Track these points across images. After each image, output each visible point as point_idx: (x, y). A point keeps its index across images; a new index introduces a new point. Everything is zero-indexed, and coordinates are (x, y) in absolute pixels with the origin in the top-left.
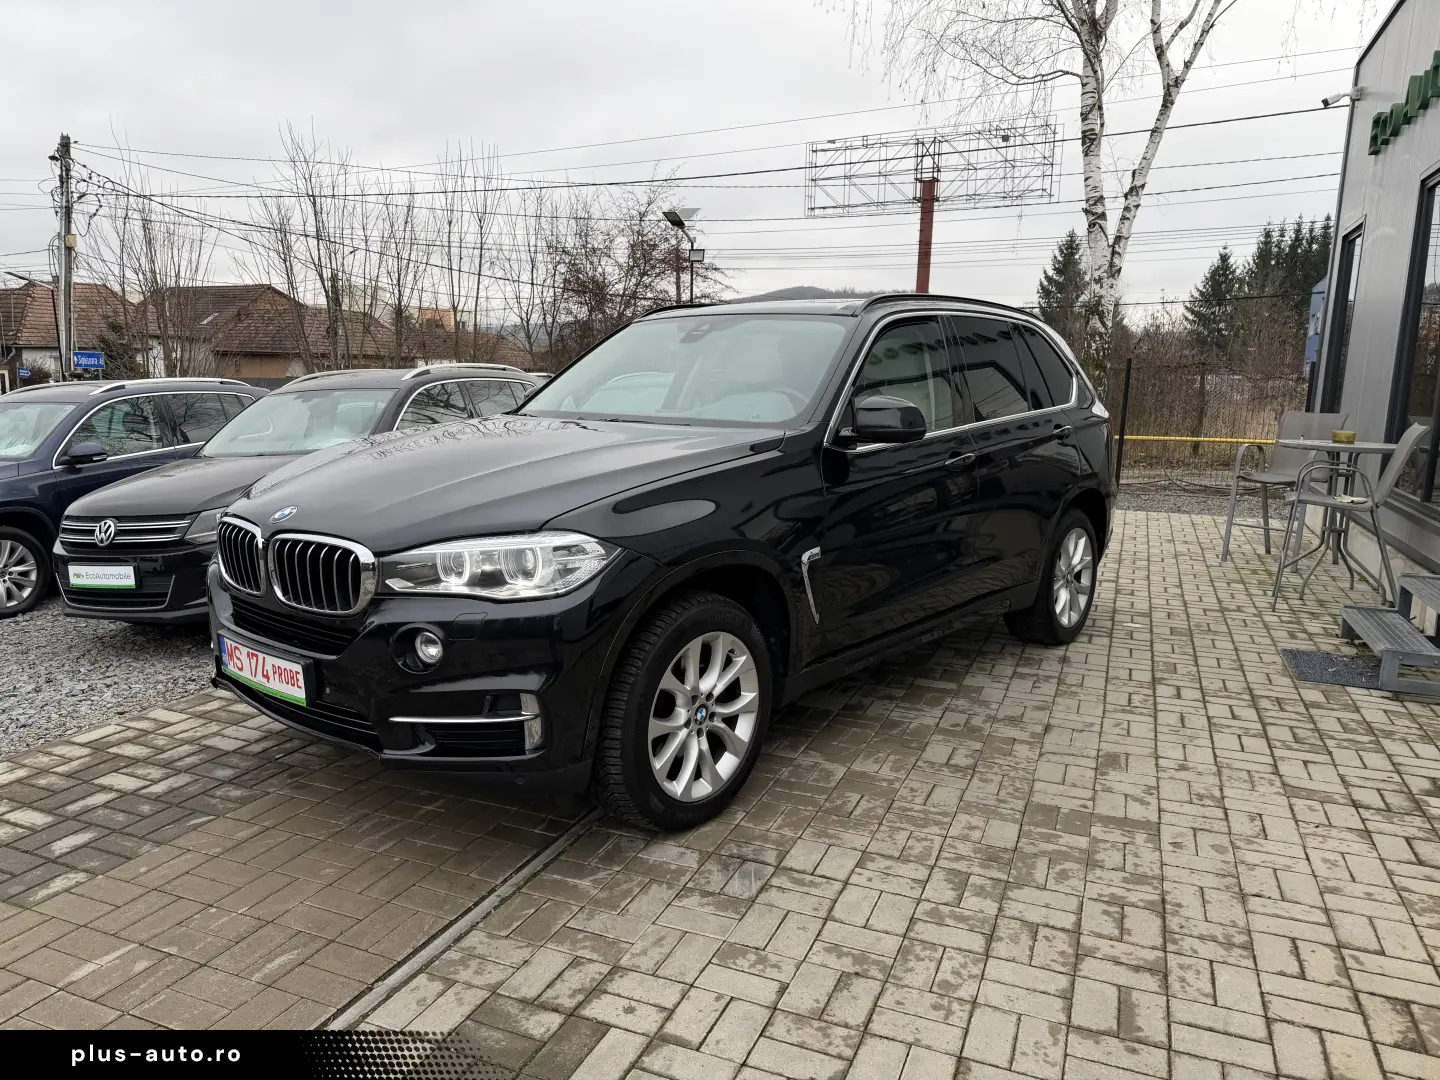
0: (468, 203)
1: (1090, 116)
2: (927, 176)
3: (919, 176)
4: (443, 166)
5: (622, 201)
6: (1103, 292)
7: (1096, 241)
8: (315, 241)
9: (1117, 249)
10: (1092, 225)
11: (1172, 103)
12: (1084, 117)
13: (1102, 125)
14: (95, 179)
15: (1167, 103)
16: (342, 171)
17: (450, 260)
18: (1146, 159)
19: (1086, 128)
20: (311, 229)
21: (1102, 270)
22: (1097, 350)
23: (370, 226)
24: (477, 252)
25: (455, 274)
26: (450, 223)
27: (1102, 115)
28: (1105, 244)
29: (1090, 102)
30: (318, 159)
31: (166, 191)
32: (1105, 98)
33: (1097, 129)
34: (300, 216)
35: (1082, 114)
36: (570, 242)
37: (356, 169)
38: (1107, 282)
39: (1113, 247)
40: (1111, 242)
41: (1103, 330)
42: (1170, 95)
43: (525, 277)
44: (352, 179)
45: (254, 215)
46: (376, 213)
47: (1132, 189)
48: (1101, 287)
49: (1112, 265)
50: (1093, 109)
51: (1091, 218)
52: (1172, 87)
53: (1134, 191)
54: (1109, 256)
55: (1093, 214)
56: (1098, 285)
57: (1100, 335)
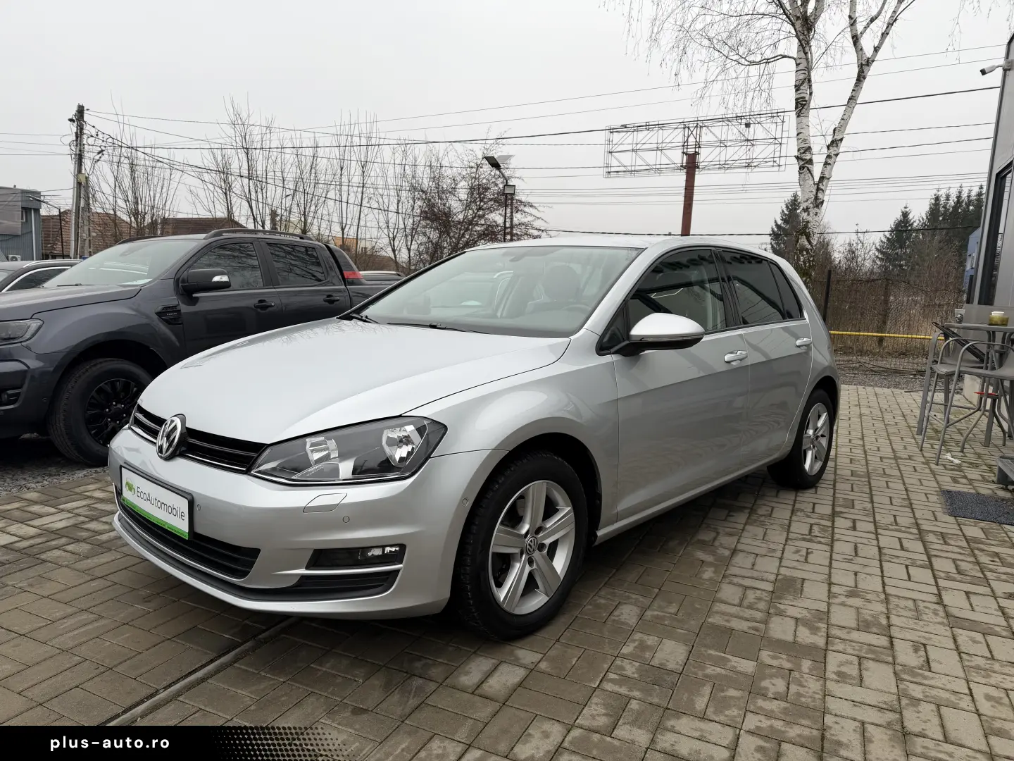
0: (354, 155)
1: (802, 87)
2: (691, 151)
3: (685, 151)
4: (338, 128)
5: (464, 156)
6: (810, 218)
7: (805, 180)
8: (247, 180)
9: (821, 186)
10: (801, 168)
11: (865, 78)
12: (797, 88)
13: (811, 94)
14: (100, 136)
15: (861, 78)
16: (268, 131)
17: (341, 195)
18: (844, 120)
19: (798, 96)
20: (245, 172)
21: (809, 202)
22: (804, 262)
23: (286, 170)
24: (360, 189)
25: (344, 205)
26: (342, 169)
27: (810, 87)
28: (812, 182)
29: (802, 77)
30: (251, 123)
31: (148, 144)
32: (813, 73)
33: (807, 97)
34: (238, 163)
35: (796, 86)
36: (426, 183)
37: (277, 130)
38: (812, 211)
39: (818, 184)
40: (817, 179)
41: (809, 247)
42: (863, 72)
43: (393, 208)
44: (274, 137)
45: (205, 161)
46: (291, 161)
47: (833, 142)
48: (808, 215)
49: (816, 198)
50: (804, 82)
51: (802, 163)
52: (864, 66)
53: (835, 143)
54: (815, 191)
55: (803, 160)
56: (806, 214)
57: (807, 250)
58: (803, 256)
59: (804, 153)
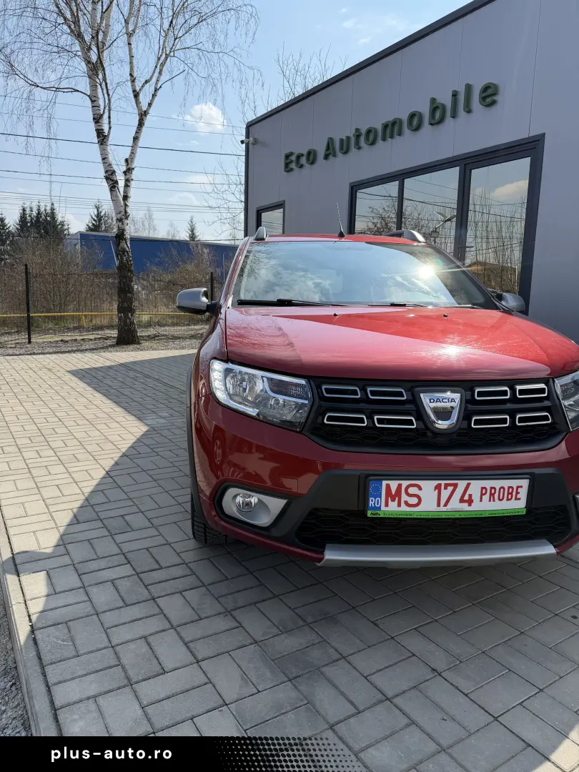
1: (100, 121)
6: (124, 227)
7: (115, 196)
9: (127, 203)
10: (111, 187)
11: (144, 125)
12: (97, 119)
13: (110, 128)
15: (141, 124)
18: (133, 154)
19: (98, 128)
21: (121, 214)
22: (126, 260)
27: (110, 122)
28: (121, 199)
33: (107, 130)
35: (94, 119)
38: (125, 221)
39: (124, 201)
41: (127, 249)
42: (142, 120)
48: (123, 224)
49: (125, 211)
51: (111, 183)
52: (143, 115)
54: (124, 208)
55: (112, 180)
56: (120, 223)
58: (125, 256)
59: (111, 175)
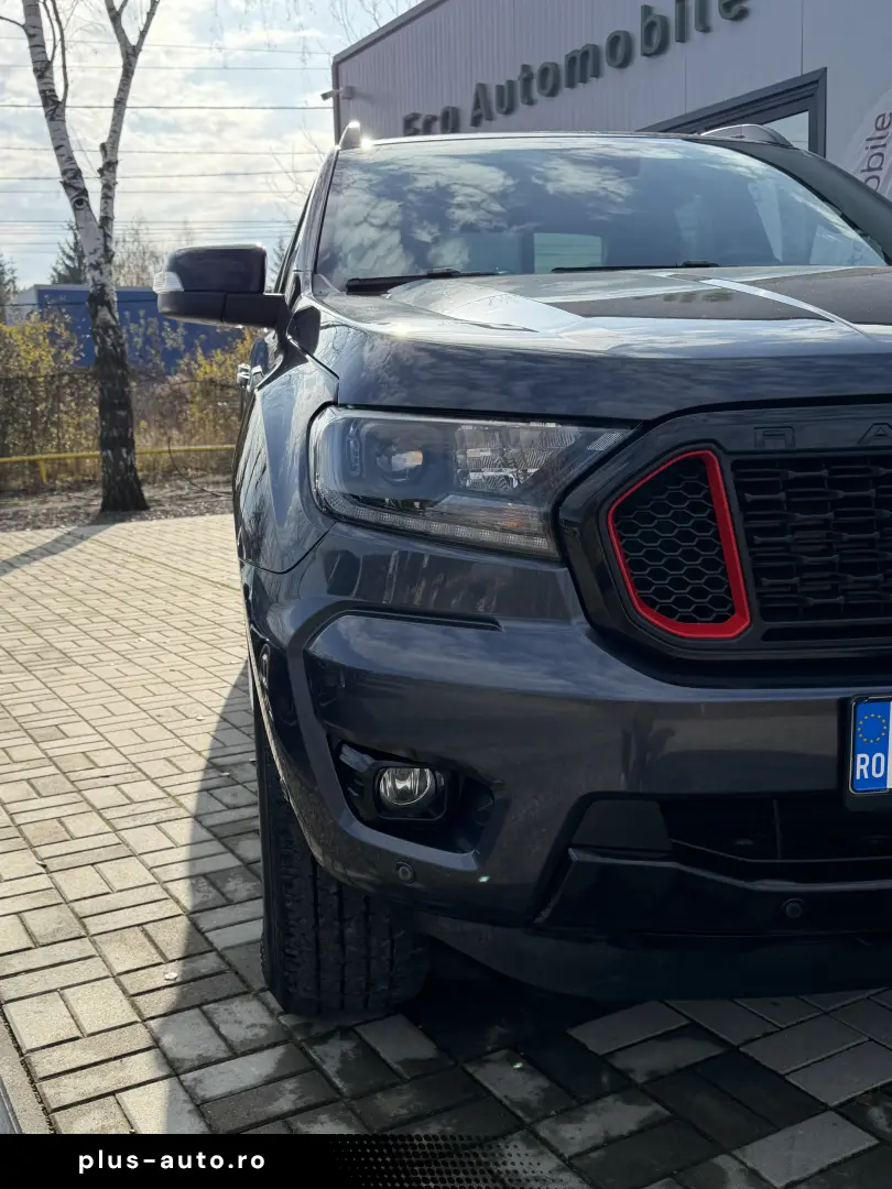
1: (47, 74)
6: (104, 278)
7: (85, 220)
9: (107, 231)
10: (75, 202)
11: (134, 74)
12: (40, 74)
13: (67, 86)
15: (128, 71)
19: (43, 88)
21: (98, 254)
22: (112, 345)
28: (94, 224)
35: (35, 69)
38: (106, 268)
39: (103, 229)
40: (99, 220)
41: (114, 323)
42: (130, 63)
47: (105, 166)
48: (101, 273)
49: (105, 248)
51: (74, 193)
52: (130, 55)
53: (109, 167)
54: (102, 241)
55: (76, 189)
56: (97, 272)
57: (113, 328)
58: (109, 336)
59: (75, 178)
